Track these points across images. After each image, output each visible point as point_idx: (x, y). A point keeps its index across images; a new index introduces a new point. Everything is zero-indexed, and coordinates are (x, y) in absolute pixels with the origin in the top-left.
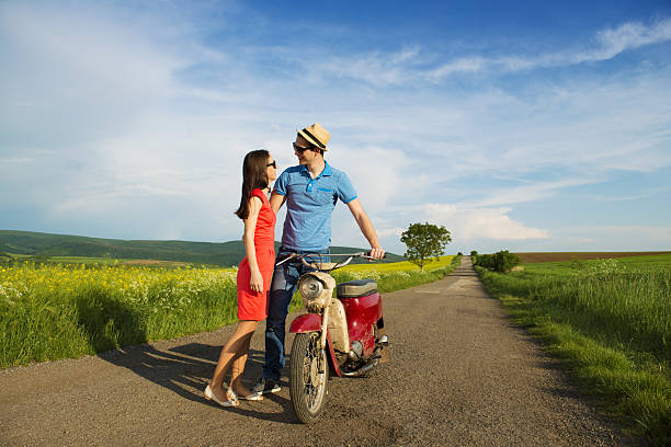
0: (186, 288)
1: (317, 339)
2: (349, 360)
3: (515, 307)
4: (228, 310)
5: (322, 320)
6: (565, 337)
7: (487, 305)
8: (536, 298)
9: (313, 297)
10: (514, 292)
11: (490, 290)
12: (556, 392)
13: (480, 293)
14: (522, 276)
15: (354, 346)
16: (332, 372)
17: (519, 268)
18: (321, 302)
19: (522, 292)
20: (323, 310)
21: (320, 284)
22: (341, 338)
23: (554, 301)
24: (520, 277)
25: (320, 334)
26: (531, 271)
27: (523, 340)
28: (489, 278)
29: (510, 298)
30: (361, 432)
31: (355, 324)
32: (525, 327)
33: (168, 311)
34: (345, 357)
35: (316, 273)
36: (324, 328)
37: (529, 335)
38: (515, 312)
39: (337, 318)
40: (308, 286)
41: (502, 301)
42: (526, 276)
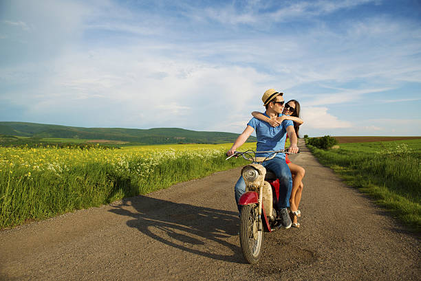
1: (255, 208)
2: (271, 220)
3: (343, 174)
5: (259, 195)
6: (386, 195)
8: (355, 168)
9: (252, 180)
10: (341, 163)
11: (324, 162)
12: (393, 230)
13: (317, 164)
16: (266, 229)
17: (336, 147)
18: (257, 183)
19: (345, 164)
20: (259, 188)
21: (256, 172)
22: (268, 207)
23: (369, 171)
24: (339, 153)
25: (258, 205)
27: (358, 196)
28: (319, 153)
29: (338, 167)
32: (356, 187)
35: (254, 165)
36: (260, 201)
37: (361, 193)
39: (267, 195)
40: (249, 173)
41: (333, 169)
42: (343, 152)
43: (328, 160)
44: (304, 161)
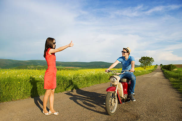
0: (82, 76)
2: (123, 99)
3: (174, 82)
4: (92, 81)
5: (116, 88)
7: (165, 81)
8: (180, 79)
9: (114, 82)
10: (174, 77)
11: (166, 76)
13: (163, 77)
14: (176, 72)
15: (125, 96)
16: (119, 103)
17: (176, 69)
18: (116, 83)
19: (176, 77)
20: (116, 86)
21: (115, 79)
22: (121, 93)
25: (115, 92)
26: (179, 70)
27: (176, 92)
28: (166, 72)
29: (173, 79)
30: (129, 116)
31: (125, 90)
32: (176, 89)
33: (78, 81)
34: (122, 98)
36: (116, 91)
37: (178, 91)
39: (120, 88)
40: (112, 79)
41: (170, 80)
42: (178, 72)
43: (169, 75)
44: (158, 76)
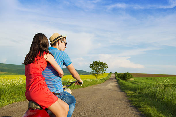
3: (132, 96)
7: (121, 95)
8: (140, 93)
10: (132, 89)
11: (122, 88)
13: (118, 89)
14: (133, 82)
17: (132, 79)
19: (134, 90)
23: (147, 95)
26: (136, 80)
27: (136, 114)
28: (121, 83)
29: (130, 92)
32: (137, 107)
37: (139, 112)
38: (132, 99)
41: (126, 93)
42: (135, 83)
43: (125, 87)
44: (112, 87)
